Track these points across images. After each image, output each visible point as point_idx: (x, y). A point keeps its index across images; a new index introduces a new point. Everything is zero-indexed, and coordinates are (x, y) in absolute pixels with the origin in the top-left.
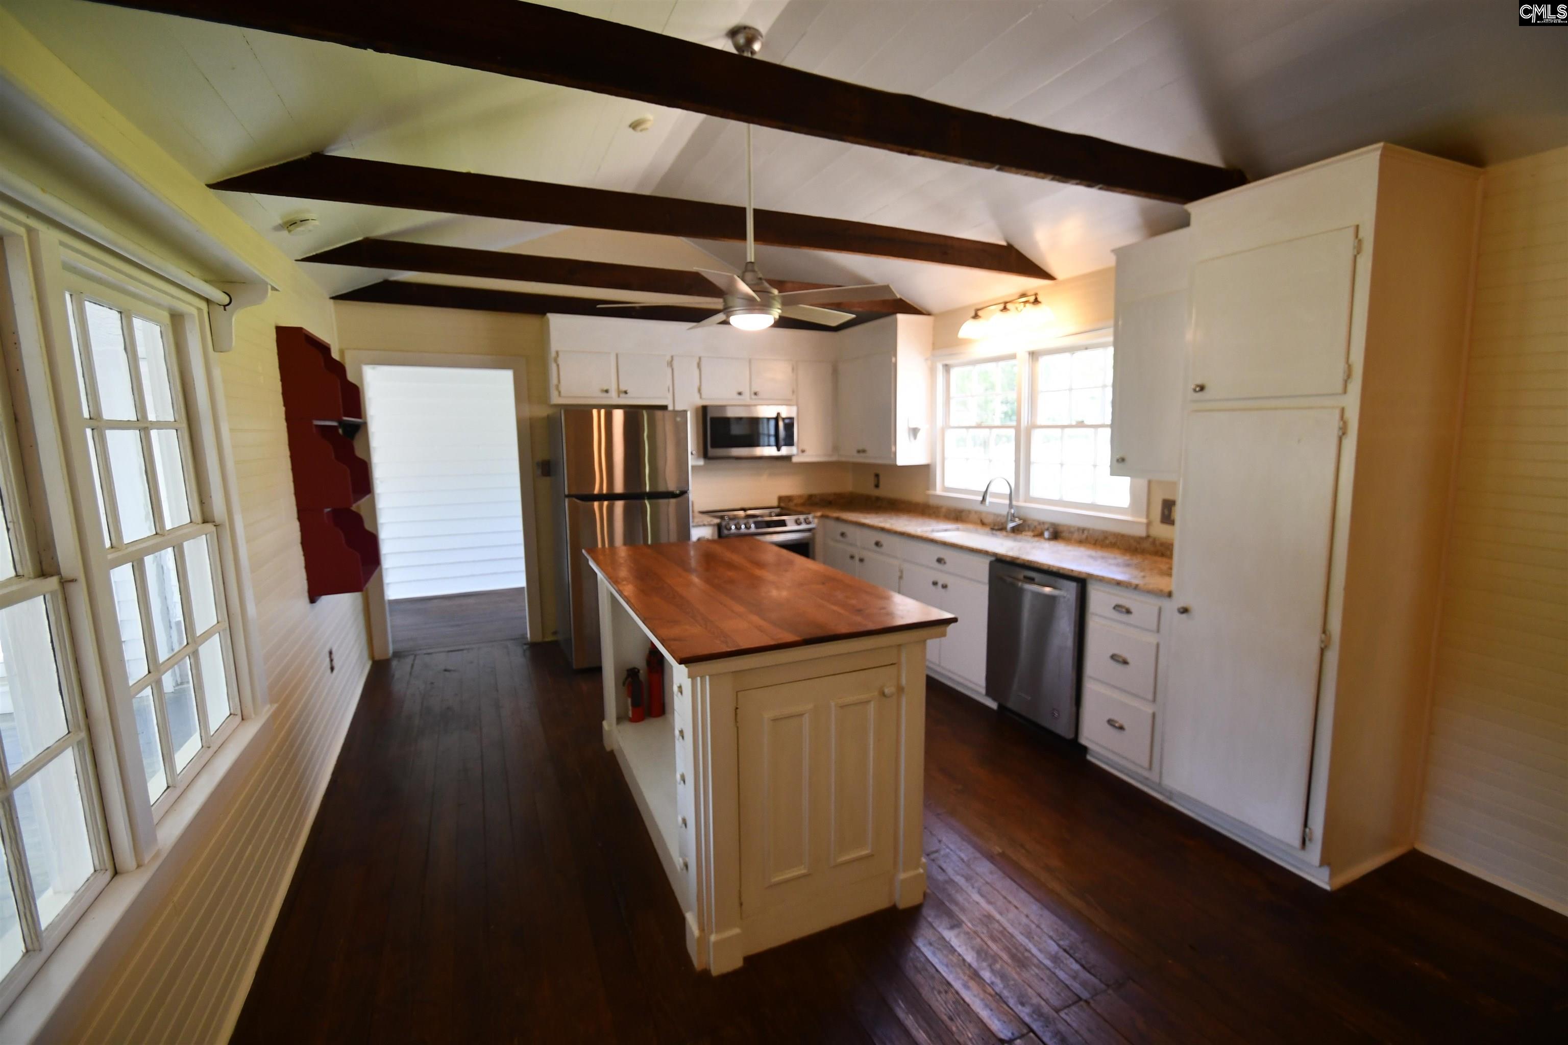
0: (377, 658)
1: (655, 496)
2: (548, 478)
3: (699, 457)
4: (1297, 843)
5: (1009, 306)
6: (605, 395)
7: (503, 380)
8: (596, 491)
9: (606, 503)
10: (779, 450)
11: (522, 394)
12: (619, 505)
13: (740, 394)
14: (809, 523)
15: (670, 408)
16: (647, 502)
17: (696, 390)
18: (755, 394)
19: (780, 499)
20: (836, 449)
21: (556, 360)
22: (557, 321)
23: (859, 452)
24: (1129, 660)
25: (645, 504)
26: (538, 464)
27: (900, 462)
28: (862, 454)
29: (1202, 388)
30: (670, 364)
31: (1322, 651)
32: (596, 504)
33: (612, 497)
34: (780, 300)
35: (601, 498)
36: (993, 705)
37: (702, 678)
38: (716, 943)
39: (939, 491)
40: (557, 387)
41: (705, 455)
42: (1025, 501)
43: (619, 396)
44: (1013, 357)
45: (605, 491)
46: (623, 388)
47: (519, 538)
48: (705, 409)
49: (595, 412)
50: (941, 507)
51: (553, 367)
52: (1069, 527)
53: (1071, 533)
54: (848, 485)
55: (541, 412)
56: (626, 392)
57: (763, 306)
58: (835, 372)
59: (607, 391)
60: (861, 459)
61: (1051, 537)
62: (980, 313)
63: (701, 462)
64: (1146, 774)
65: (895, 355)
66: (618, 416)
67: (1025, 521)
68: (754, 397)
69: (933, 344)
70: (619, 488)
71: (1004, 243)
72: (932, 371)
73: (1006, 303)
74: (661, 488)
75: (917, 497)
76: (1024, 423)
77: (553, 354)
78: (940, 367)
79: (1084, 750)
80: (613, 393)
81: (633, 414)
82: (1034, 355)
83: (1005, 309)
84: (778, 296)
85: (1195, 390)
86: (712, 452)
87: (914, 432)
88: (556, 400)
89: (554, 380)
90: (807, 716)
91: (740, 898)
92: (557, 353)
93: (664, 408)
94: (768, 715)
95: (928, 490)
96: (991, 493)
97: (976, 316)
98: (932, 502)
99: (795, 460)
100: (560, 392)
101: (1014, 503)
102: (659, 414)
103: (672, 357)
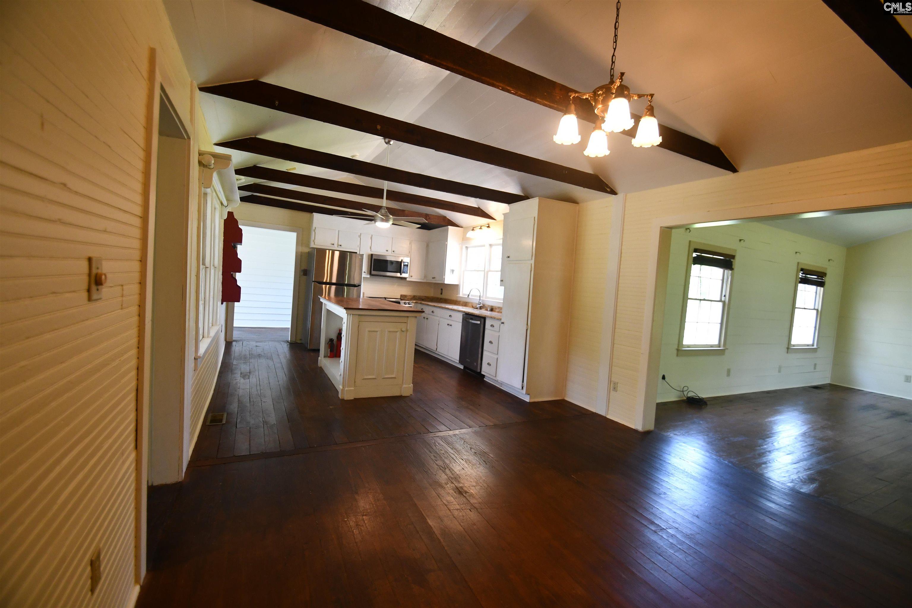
0: (228, 340)
1: (349, 285)
2: (305, 277)
3: (368, 274)
4: (521, 388)
5: (482, 227)
6: (332, 246)
7: (293, 236)
8: (324, 281)
9: (328, 286)
10: (401, 275)
11: (300, 242)
12: (333, 288)
13: (387, 251)
14: (410, 304)
15: (358, 253)
16: (345, 287)
17: (369, 248)
18: (393, 251)
19: (401, 296)
20: (425, 277)
21: (314, 231)
22: (316, 216)
23: (433, 278)
24: (493, 342)
25: (345, 288)
26: (302, 270)
27: (446, 283)
28: (434, 279)
29: (509, 257)
30: (360, 236)
31: (527, 330)
32: (324, 286)
33: (331, 284)
34: (392, 219)
35: (326, 283)
36: (462, 367)
37: (350, 315)
38: (346, 390)
39: (461, 295)
40: (314, 241)
41: (371, 274)
42: (486, 298)
43: (338, 247)
44: (484, 246)
45: (328, 281)
46: (340, 244)
47: (290, 300)
48: (372, 255)
49: (327, 251)
50: (461, 301)
51: (314, 233)
52: (496, 307)
53: (496, 309)
54: (431, 293)
55: (306, 250)
56: (341, 246)
57: (387, 220)
58: (428, 246)
59: (333, 244)
60: (434, 281)
61: (490, 310)
62: (474, 229)
63: (369, 276)
64: (494, 378)
65: (447, 241)
66: (337, 254)
67: (484, 305)
68: (393, 252)
69: (463, 239)
70: (334, 280)
71: (477, 207)
72: (462, 248)
73: (481, 226)
74: (352, 283)
75: (454, 298)
76: (486, 270)
77: (314, 228)
78: (464, 247)
79: (484, 376)
80: (336, 245)
81: (343, 255)
82: (491, 245)
83: (481, 228)
84: (392, 218)
85: (507, 258)
86: (373, 272)
87: (453, 271)
88: (312, 245)
89: (313, 238)
90: (378, 332)
91: (355, 380)
92: (315, 228)
93: (356, 253)
94: (367, 330)
95: (457, 295)
96: (471, 295)
97: (473, 230)
98: (459, 299)
99: (408, 279)
100: (314, 243)
101: (481, 299)
102: (354, 255)
103: (361, 234)
